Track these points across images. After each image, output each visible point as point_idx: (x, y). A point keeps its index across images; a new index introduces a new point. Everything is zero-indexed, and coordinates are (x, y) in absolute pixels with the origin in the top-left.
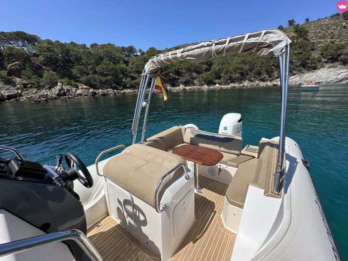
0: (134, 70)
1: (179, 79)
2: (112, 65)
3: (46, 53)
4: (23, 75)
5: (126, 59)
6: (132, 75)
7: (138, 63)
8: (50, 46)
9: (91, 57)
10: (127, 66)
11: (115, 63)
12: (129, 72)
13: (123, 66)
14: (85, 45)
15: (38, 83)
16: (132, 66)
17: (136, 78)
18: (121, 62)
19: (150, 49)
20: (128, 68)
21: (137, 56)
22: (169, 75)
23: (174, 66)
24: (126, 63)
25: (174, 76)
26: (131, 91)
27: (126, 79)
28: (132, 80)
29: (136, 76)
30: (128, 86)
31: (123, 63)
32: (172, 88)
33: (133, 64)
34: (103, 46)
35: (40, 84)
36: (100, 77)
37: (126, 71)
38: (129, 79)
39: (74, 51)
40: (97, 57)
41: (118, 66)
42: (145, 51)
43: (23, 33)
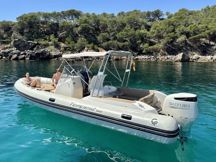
0: (155, 34)
1: (213, 45)
2: (132, 31)
3: (83, 24)
4: (66, 41)
5: (149, 24)
6: (152, 40)
7: (161, 27)
8: (88, 18)
9: (115, 25)
10: (148, 30)
11: (136, 29)
12: (149, 38)
13: (143, 31)
14: (113, 14)
15: (73, 47)
16: (153, 31)
17: (155, 44)
18: (143, 27)
19: (180, 10)
20: (148, 33)
21: (163, 19)
22: (199, 41)
23: (208, 29)
24: (148, 28)
25: (208, 42)
26: (147, 57)
27: (144, 44)
28: (150, 45)
29: (156, 41)
30: (143, 52)
31: (144, 28)
32: (200, 57)
33: (155, 29)
34: (128, 14)
35: (74, 48)
36: (118, 43)
37: (145, 36)
38: (146, 45)
39: (103, 21)
40: (120, 24)
41: (137, 32)
42: (173, 14)
43: (74, 11)
